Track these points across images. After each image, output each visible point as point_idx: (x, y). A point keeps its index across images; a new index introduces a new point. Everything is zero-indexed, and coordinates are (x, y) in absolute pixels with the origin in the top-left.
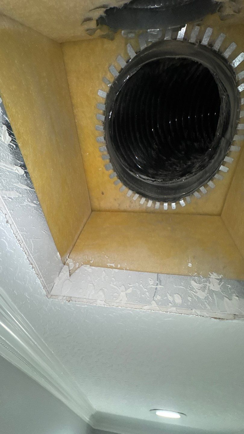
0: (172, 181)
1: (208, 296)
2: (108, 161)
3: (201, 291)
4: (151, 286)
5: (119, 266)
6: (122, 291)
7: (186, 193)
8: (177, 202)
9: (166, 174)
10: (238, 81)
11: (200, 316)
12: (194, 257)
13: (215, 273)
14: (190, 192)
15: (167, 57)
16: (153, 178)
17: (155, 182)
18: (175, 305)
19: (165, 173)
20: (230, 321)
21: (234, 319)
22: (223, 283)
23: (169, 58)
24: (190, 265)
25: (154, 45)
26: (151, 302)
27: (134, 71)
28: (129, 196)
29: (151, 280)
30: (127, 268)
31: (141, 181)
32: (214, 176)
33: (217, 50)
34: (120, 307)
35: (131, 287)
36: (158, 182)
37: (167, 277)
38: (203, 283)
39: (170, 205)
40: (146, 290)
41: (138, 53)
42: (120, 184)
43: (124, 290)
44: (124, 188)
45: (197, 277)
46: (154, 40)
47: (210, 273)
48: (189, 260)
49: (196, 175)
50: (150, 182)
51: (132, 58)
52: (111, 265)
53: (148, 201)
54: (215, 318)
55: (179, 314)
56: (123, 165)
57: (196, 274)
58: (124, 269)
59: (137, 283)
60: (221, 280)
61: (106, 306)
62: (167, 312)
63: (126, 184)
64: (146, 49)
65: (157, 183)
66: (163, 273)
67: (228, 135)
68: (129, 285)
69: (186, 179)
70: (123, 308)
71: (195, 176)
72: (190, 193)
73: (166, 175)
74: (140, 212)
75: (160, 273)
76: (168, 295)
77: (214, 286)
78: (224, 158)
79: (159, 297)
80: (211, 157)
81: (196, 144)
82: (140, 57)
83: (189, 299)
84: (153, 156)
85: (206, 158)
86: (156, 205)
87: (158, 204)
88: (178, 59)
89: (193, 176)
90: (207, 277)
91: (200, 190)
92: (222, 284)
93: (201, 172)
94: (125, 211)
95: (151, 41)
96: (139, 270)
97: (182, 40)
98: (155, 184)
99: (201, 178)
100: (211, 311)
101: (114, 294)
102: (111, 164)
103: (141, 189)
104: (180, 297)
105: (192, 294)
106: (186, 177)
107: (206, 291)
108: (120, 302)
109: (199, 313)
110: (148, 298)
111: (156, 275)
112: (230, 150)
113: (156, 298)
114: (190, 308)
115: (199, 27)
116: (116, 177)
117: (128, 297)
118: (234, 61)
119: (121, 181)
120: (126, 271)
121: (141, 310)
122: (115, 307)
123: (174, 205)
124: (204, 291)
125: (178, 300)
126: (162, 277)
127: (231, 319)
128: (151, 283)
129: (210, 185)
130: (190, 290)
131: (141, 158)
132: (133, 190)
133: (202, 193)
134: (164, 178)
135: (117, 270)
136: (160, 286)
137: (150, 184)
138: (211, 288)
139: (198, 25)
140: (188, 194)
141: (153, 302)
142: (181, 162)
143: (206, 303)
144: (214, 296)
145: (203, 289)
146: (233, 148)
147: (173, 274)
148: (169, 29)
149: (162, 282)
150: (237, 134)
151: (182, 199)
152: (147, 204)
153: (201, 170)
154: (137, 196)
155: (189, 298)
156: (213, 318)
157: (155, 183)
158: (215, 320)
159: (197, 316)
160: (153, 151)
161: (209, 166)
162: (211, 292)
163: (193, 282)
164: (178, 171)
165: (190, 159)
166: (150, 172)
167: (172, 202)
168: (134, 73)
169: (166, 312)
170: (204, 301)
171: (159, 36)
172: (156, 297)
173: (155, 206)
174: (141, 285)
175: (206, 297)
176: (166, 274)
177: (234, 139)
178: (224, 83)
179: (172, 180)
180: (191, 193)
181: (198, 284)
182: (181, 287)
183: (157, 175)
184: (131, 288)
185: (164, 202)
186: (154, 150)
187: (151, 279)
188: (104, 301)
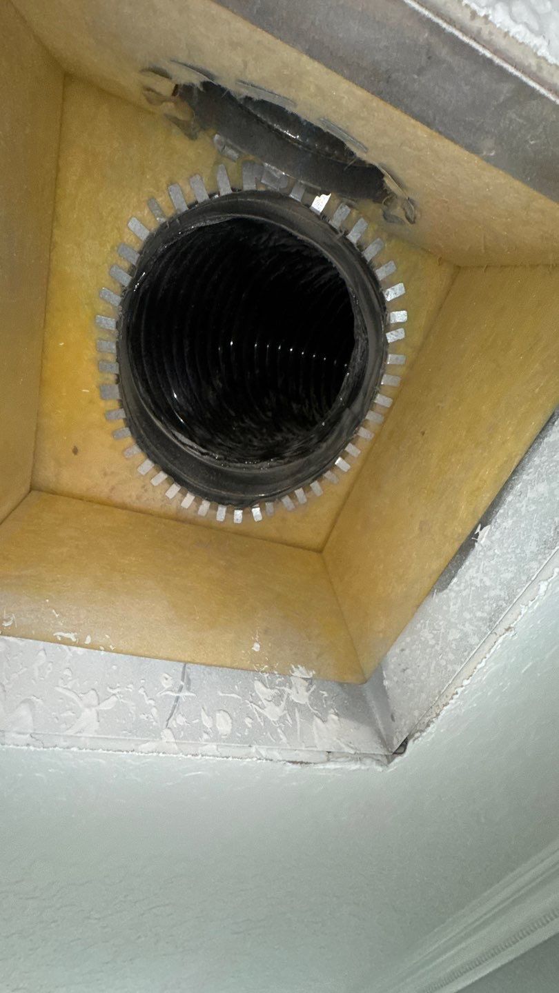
0: (243, 465)
1: (285, 715)
2: (112, 378)
3: (273, 705)
4: (164, 693)
5: (88, 640)
6: (89, 706)
7: (267, 495)
8: (247, 509)
9: (231, 446)
10: (389, 324)
11: (267, 760)
12: (266, 632)
13: (302, 666)
14: (274, 495)
15: (283, 226)
16: (204, 447)
17: (206, 457)
18: (216, 738)
19: (230, 444)
20: (321, 767)
21: (328, 760)
22: (314, 687)
23: (283, 230)
24: (256, 647)
25: (268, 195)
26: (162, 733)
27: (215, 219)
28: (143, 473)
29: (167, 679)
30: (111, 646)
31: (176, 446)
32: (325, 472)
33: (368, 261)
34: (75, 749)
35: (114, 695)
36: (213, 459)
37: (206, 673)
38: (278, 688)
39: (230, 513)
40: (152, 702)
41: (237, 192)
42: (129, 440)
43: (95, 702)
44: (136, 450)
45: (268, 675)
46: (272, 187)
47: (293, 667)
48: (255, 637)
49: (291, 464)
50: (196, 454)
51: (223, 194)
52: (67, 635)
53: (185, 495)
54: (294, 762)
55: (223, 757)
56: (143, 399)
57: (266, 666)
58: (102, 648)
59: (131, 686)
60: (310, 681)
61: (32, 748)
62: (197, 755)
63: (141, 442)
64: (253, 193)
65: (210, 461)
66: (197, 663)
67: (356, 407)
68: (111, 691)
69: (271, 467)
70: (84, 750)
71: (288, 465)
72: (274, 497)
73: (230, 448)
74: (160, 516)
75: (190, 662)
76: (203, 713)
77: (298, 693)
78: (346, 445)
79: (180, 720)
80: (323, 437)
81: (294, 406)
82: (235, 201)
83: (247, 723)
84: (211, 402)
85: (314, 437)
86: (201, 508)
87: (205, 505)
88: (299, 240)
89: (285, 464)
90: (286, 674)
91: (295, 494)
92: (312, 689)
93: (301, 461)
94: (123, 507)
95: (266, 186)
96: (141, 651)
97: (319, 214)
98: (205, 461)
99: (299, 471)
100: (289, 747)
101: (62, 715)
102: (117, 387)
103: (174, 464)
104: (229, 718)
105: (254, 711)
106: (271, 463)
107: (283, 704)
108: (78, 735)
109: (263, 753)
110: (154, 723)
111: (180, 667)
112: (358, 434)
113: (174, 722)
114: (246, 743)
115: (349, 210)
116: (122, 421)
117: (102, 720)
118: (389, 290)
119: (132, 433)
120: (107, 653)
121: (134, 753)
122: (61, 749)
123: (238, 514)
124: (278, 705)
125: (224, 725)
126: (193, 671)
127: (322, 763)
128: (166, 684)
129: (314, 489)
130: (251, 702)
131: (184, 398)
132: (155, 462)
133: (297, 500)
134: (226, 453)
135: (80, 651)
136: (187, 694)
137: (196, 458)
138: (292, 697)
139: (350, 206)
140: (270, 498)
141: (167, 732)
142: (264, 430)
143: (279, 730)
144: (297, 715)
145: (277, 699)
146: (363, 433)
147: (220, 666)
148: (301, 184)
149: (192, 684)
150: (373, 410)
151: (257, 505)
152: (181, 501)
153: (302, 457)
154: (162, 476)
155: (248, 721)
156: (290, 762)
157: (205, 459)
158: (295, 766)
159: (260, 759)
160: (211, 392)
161: (315, 453)
162: (292, 706)
163: (258, 686)
164: (256, 448)
165: (280, 430)
166: (197, 432)
167: (236, 507)
168: (214, 222)
169: (193, 755)
170: (277, 725)
171: (283, 185)
172: (175, 719)
173: (198, 509)
174: (140, 691)
175: (280, 717)
176: (204, 664)
177: (367, 417)
178: (364, 317)
179: (241, 462)
180: (277, 496)
181: (269, 690)
182: (233, 695)
183: (211, 442)
184: (114, 699)
185: (219, 503)
186: (214, 389)
187: (167, 676)
188: (28, 735)
